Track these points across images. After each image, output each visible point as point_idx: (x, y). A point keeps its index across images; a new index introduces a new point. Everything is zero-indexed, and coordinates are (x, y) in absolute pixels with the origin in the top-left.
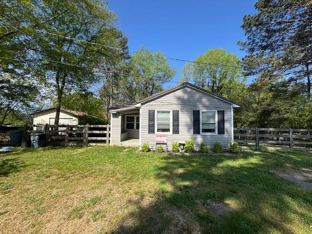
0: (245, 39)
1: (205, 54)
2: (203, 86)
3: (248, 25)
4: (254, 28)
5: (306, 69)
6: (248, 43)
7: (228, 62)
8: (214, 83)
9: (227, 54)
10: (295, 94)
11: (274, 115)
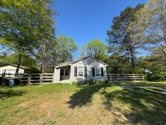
0: (108, 38)
1: (92, 41)
2: (91, 55)
3: (109, 33)
4: (111, 35)
5: (128, 52)
6: (109, 40)
7: (101, 45)
8: (96, 54)
9: (101, 42)
10: (125, 61)
11: (119, 69)
